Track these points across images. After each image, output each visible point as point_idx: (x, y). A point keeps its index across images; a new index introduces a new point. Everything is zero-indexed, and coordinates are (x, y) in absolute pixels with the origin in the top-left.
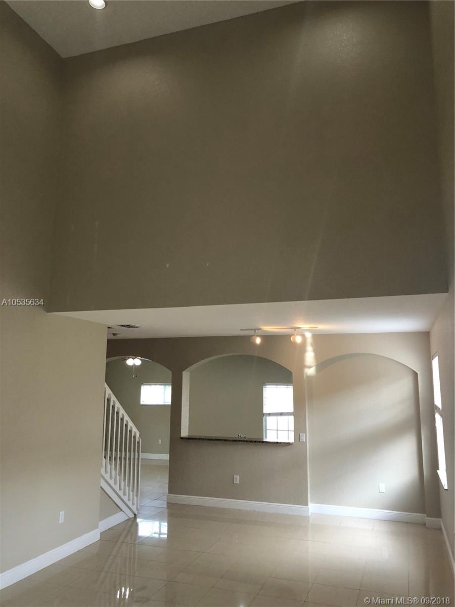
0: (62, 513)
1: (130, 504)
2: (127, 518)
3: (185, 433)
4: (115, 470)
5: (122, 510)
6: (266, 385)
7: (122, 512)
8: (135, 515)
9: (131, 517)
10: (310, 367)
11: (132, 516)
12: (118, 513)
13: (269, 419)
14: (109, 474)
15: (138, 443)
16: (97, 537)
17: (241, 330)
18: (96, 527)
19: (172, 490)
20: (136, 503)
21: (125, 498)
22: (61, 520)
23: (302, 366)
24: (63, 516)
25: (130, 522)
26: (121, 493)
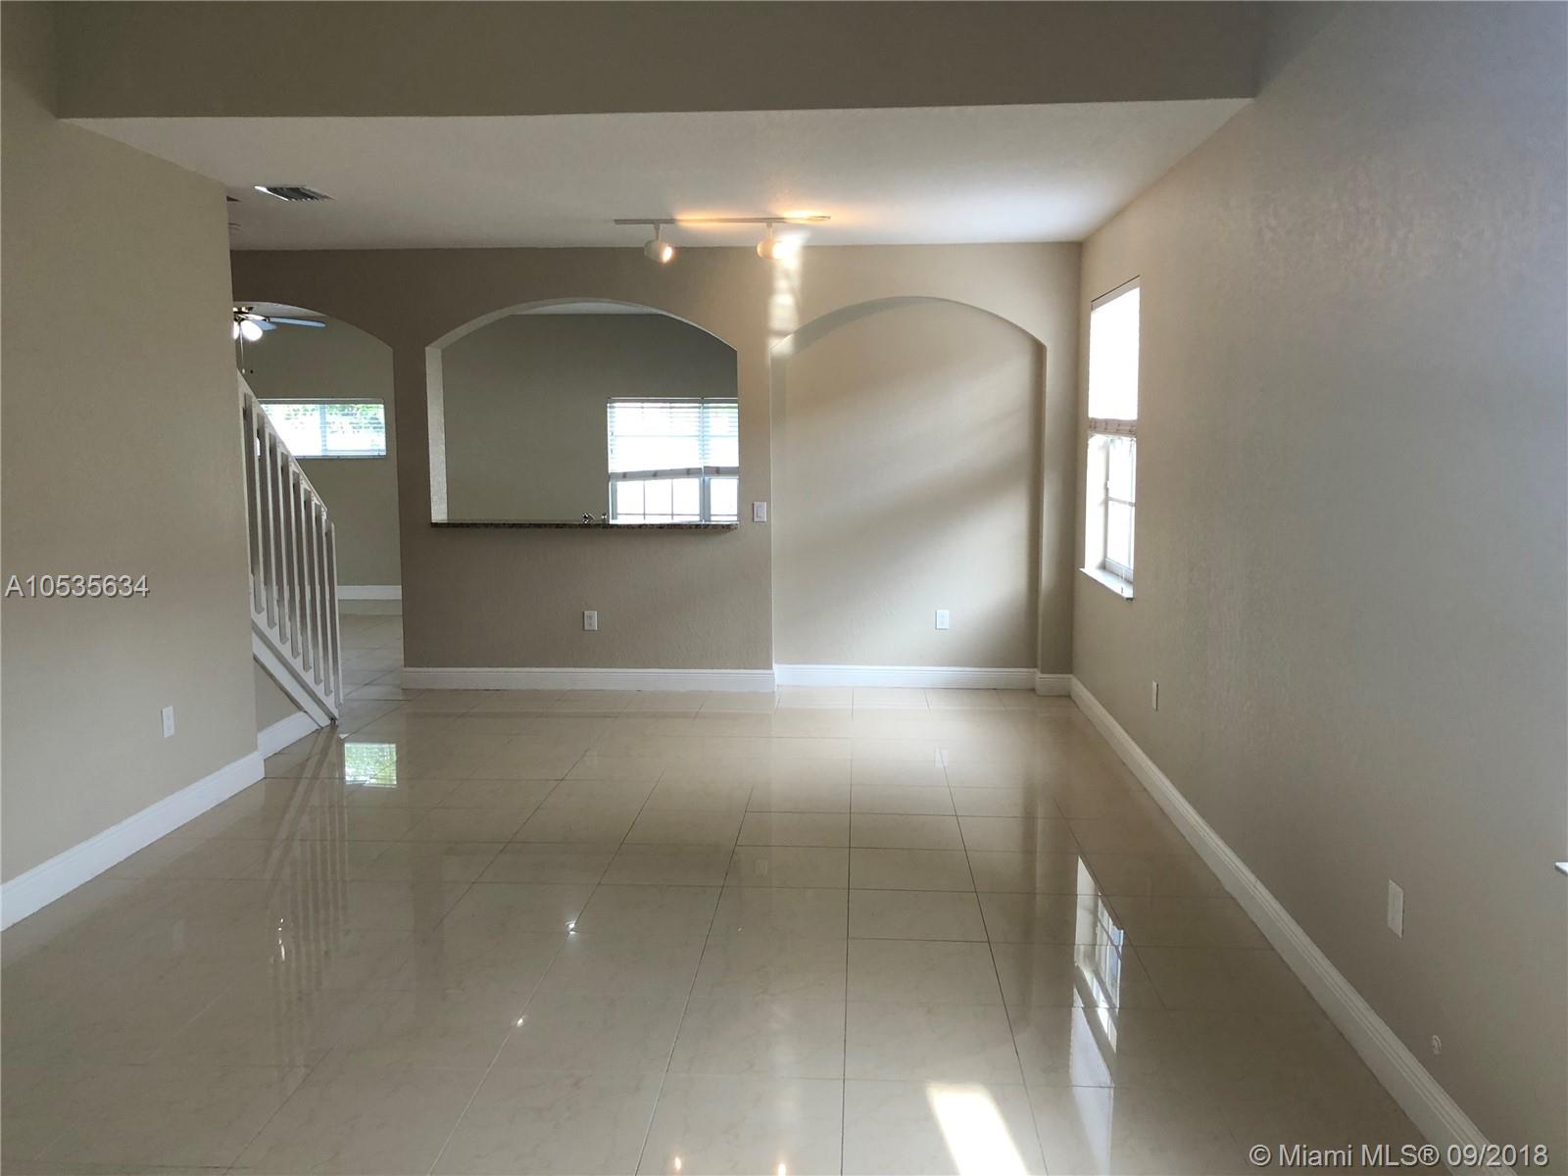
0: (168, 712)
1: (319, 690)
2: (316, 727)
3: (439, 513)
4: (279, 606)
5: (300, 708)
6: (615, 401)
7: (302, 713)
8: (333, 719)
9: (323, 725)
10: (782, 334)
11: (325, 722)
12: (293, 716)
13: (622, 487)
14: (265, 613)
15: (328, 534)
16: (259, 773)
17: (617, 221)
18: (253, 747)
19: (413, 658)
20: (332, 689)
21: (308, 677)
22: (169, 728)
23: (762, 331)
24: (172, 717)
25: (322, 738)
26: (297, 664)
